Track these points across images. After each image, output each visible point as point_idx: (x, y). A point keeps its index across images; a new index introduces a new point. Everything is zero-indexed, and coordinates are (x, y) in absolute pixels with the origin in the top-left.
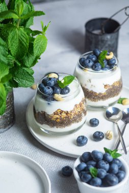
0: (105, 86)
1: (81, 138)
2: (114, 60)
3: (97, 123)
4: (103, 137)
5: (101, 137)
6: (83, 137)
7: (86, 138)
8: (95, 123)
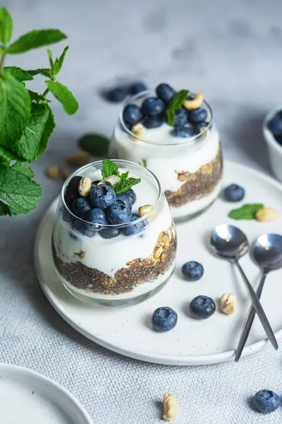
0: (179, 174)
1: (162, 314)
2: (204, 111)
3: (198, 272)
4: (213, 310)
5: (208, 310)
6: (168, 312)
7: (174, 313)
8: (194, 272)
